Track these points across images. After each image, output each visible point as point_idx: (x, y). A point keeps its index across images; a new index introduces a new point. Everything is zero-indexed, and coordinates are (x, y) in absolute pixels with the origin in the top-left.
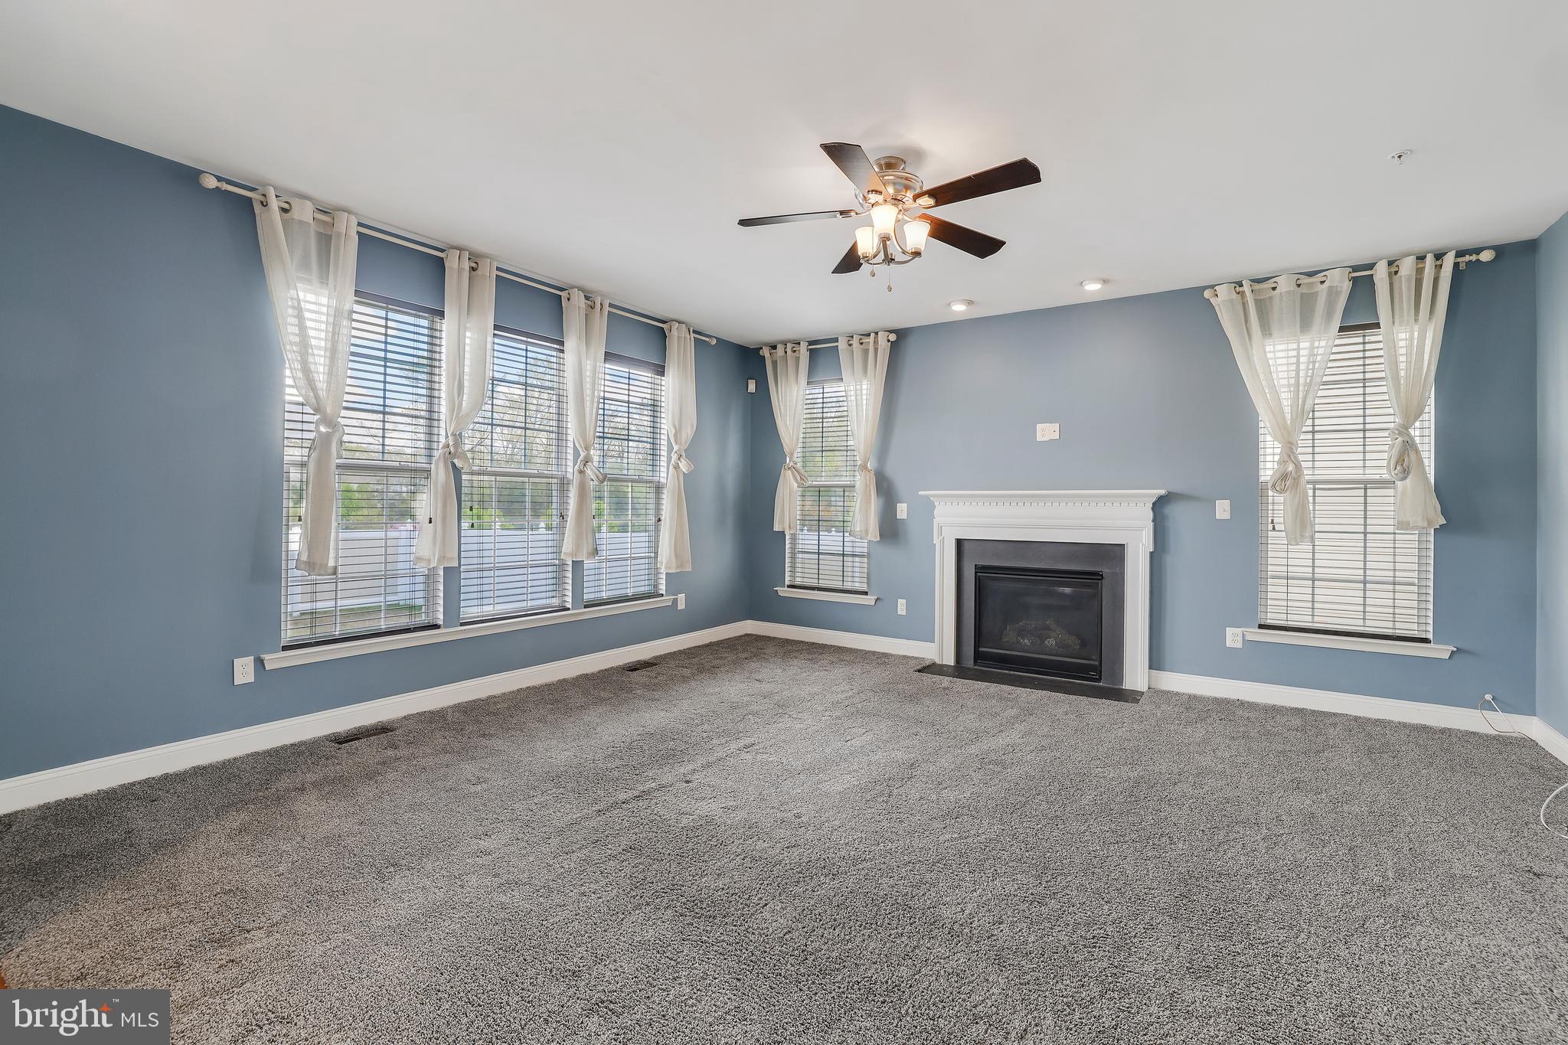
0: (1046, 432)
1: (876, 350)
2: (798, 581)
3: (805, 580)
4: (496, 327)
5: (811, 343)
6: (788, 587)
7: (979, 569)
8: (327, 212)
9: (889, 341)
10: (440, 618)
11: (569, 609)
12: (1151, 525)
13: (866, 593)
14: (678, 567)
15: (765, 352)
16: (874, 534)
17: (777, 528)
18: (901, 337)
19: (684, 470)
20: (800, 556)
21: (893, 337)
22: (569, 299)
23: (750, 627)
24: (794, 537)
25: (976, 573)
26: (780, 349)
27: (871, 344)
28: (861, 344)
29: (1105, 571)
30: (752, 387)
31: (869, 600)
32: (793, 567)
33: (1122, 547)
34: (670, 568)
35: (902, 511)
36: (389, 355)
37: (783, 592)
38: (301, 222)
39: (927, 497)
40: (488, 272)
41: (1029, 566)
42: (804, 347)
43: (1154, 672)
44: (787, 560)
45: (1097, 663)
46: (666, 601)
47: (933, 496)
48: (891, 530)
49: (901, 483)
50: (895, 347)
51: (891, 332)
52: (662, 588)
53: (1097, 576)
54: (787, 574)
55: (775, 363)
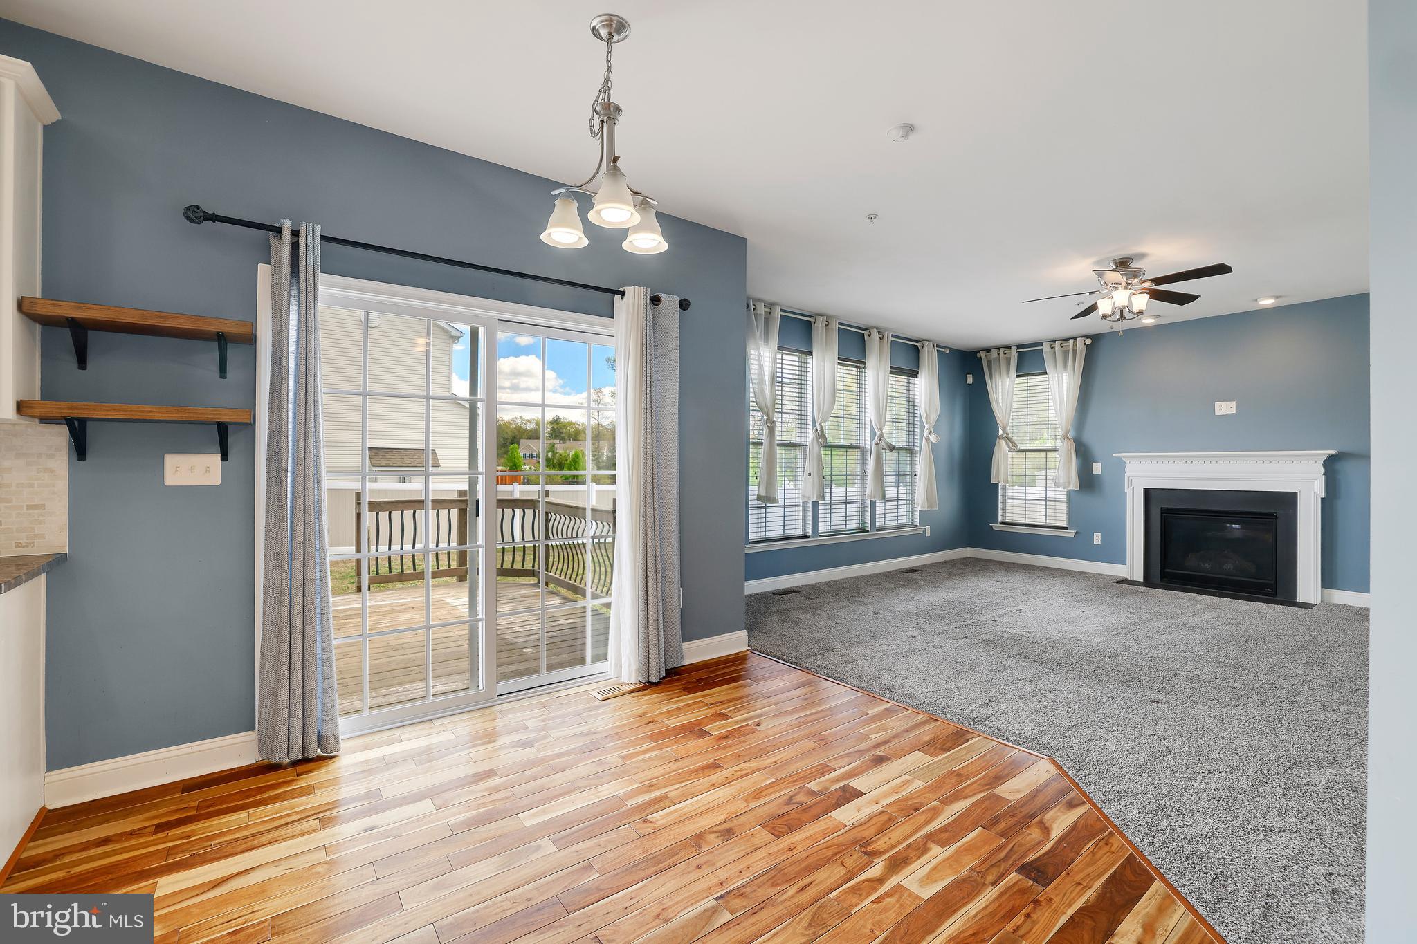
0: (1224, 408)
1: (1075, 351)
2: (1008, 520)
3: (1014, 519)
4: (839, 359)
5: (1019, 347)
6: (1001, 523)
7: (1164, 511)
8: (770, 306)
9: (1085, 344)
10: (809, 531)
11: (868, 531)
12: (1322, 478)
13: (1067, 528)
14: (928, 507)
15: (982, 355)
16: (1075, 485)
17: (994, 481)
18: (1095, 341)
19: (933, 441)
20: (1009, 501)
21: (1088, 341)
22: (869, 336)
23: (968, 552)
24: (1004, 488)
25: (1161, 513)
26: (994, 353)
27: (1071, 347)
28: (1062, 347)
29: (1280, 512)
30: (970, 380)
31: (1070, 533)
32: (1004, 509)
33: (1295, 494)
34: (924, 507)
35: (1097, 468)
36: (784, 380)
37: (997, 527)
38: (760, 314)
39: (1120, 458)
40: (835, 326)
41: (1210, 508)
42: (1014, 350)
43: (1326, 590)
44: (1000, 504)
45: (1273, 582)
46: (919, 530)
47: (1124, 457)
48: (1088, 482)
49: (1096, 446)
50: (1090, 350)
51: (1087, 337)
52: (917, 521)
53: (1273, 516)
54: (1000, 514)
55: (989, 363)
